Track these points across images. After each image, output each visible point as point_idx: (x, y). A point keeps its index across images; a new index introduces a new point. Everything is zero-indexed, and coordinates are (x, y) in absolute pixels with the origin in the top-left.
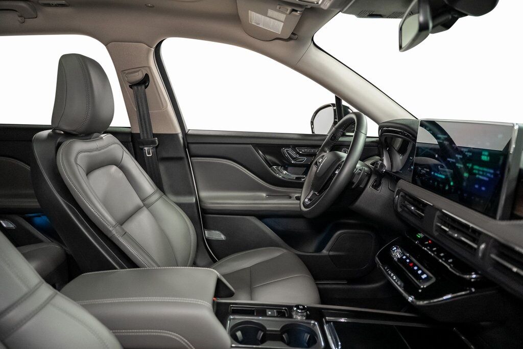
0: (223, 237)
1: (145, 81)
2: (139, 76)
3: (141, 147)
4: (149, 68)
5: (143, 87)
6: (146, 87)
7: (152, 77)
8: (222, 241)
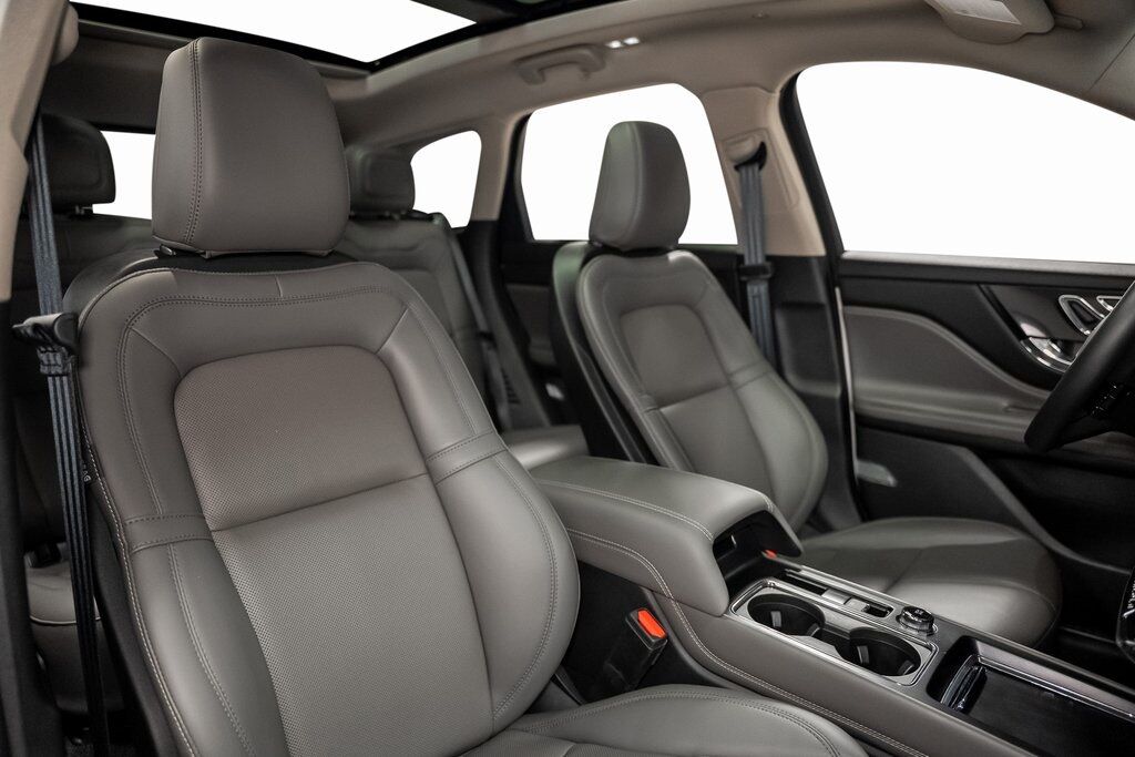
0: (890, 480)
1: (760, 156)
2: (748, 148)
3: (744, 278)
4: (767, 130)
5: (756, 168)
6: (760, 168)
7: (773, 147)
8: (887, 488)
